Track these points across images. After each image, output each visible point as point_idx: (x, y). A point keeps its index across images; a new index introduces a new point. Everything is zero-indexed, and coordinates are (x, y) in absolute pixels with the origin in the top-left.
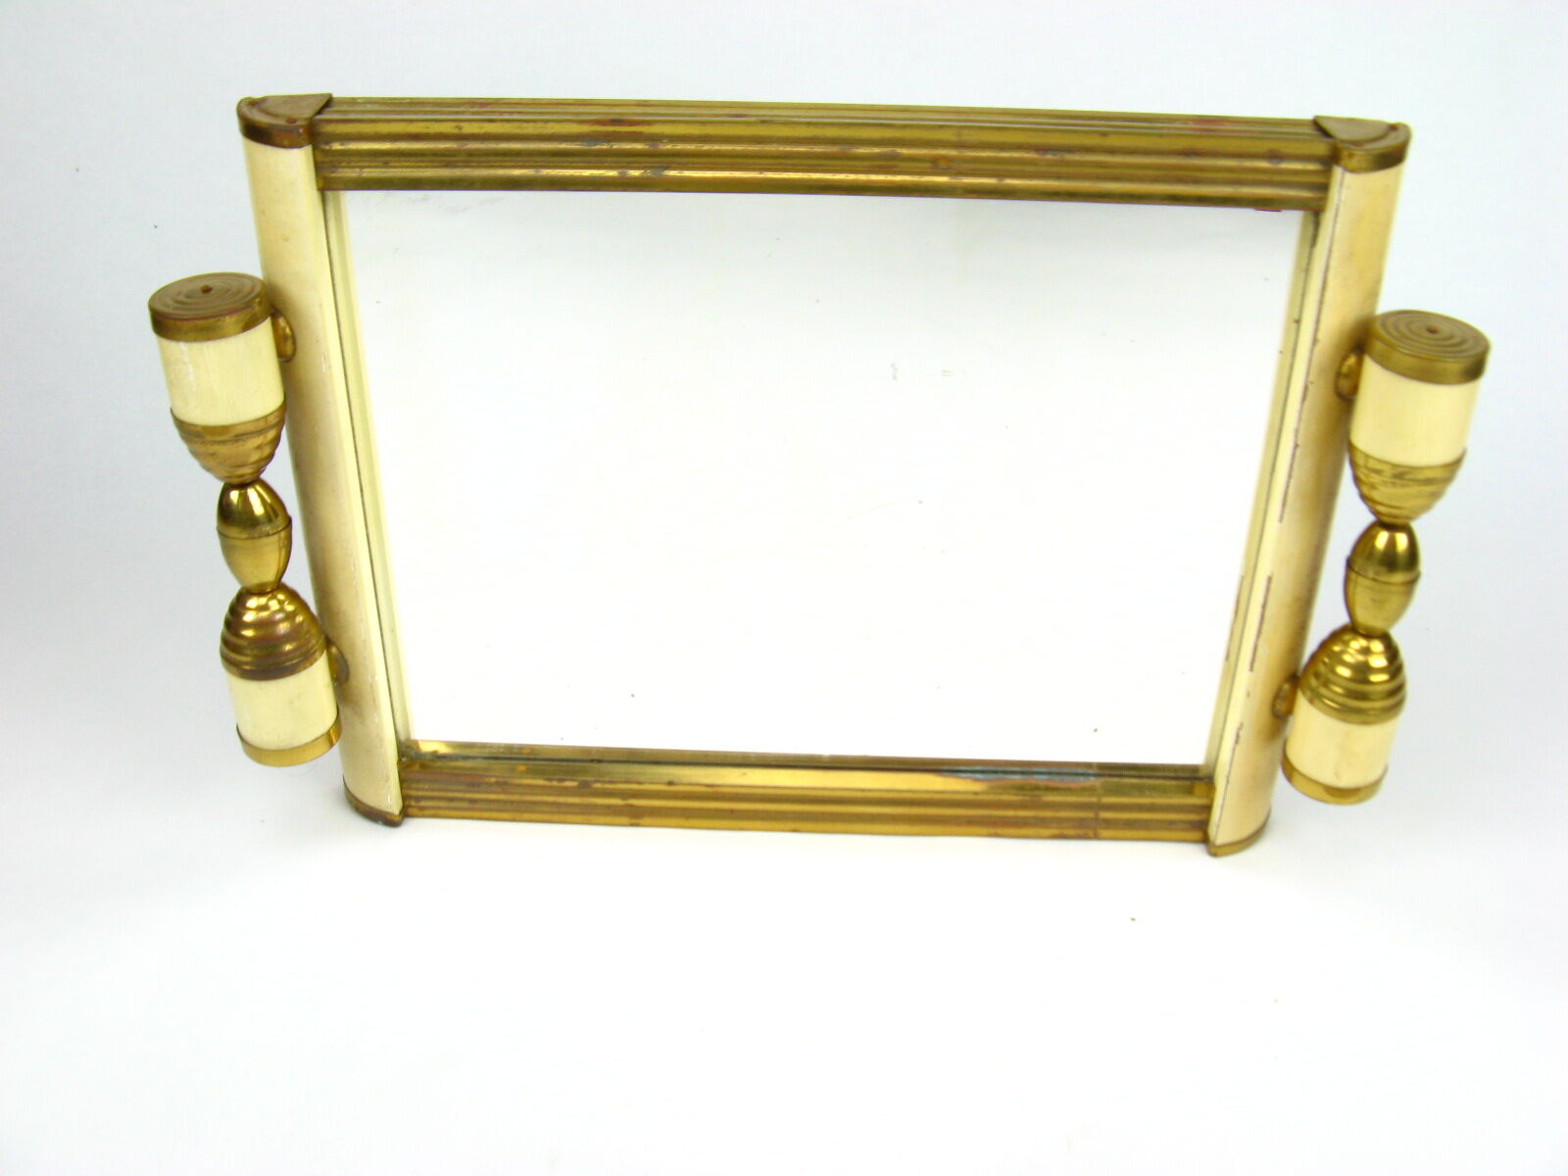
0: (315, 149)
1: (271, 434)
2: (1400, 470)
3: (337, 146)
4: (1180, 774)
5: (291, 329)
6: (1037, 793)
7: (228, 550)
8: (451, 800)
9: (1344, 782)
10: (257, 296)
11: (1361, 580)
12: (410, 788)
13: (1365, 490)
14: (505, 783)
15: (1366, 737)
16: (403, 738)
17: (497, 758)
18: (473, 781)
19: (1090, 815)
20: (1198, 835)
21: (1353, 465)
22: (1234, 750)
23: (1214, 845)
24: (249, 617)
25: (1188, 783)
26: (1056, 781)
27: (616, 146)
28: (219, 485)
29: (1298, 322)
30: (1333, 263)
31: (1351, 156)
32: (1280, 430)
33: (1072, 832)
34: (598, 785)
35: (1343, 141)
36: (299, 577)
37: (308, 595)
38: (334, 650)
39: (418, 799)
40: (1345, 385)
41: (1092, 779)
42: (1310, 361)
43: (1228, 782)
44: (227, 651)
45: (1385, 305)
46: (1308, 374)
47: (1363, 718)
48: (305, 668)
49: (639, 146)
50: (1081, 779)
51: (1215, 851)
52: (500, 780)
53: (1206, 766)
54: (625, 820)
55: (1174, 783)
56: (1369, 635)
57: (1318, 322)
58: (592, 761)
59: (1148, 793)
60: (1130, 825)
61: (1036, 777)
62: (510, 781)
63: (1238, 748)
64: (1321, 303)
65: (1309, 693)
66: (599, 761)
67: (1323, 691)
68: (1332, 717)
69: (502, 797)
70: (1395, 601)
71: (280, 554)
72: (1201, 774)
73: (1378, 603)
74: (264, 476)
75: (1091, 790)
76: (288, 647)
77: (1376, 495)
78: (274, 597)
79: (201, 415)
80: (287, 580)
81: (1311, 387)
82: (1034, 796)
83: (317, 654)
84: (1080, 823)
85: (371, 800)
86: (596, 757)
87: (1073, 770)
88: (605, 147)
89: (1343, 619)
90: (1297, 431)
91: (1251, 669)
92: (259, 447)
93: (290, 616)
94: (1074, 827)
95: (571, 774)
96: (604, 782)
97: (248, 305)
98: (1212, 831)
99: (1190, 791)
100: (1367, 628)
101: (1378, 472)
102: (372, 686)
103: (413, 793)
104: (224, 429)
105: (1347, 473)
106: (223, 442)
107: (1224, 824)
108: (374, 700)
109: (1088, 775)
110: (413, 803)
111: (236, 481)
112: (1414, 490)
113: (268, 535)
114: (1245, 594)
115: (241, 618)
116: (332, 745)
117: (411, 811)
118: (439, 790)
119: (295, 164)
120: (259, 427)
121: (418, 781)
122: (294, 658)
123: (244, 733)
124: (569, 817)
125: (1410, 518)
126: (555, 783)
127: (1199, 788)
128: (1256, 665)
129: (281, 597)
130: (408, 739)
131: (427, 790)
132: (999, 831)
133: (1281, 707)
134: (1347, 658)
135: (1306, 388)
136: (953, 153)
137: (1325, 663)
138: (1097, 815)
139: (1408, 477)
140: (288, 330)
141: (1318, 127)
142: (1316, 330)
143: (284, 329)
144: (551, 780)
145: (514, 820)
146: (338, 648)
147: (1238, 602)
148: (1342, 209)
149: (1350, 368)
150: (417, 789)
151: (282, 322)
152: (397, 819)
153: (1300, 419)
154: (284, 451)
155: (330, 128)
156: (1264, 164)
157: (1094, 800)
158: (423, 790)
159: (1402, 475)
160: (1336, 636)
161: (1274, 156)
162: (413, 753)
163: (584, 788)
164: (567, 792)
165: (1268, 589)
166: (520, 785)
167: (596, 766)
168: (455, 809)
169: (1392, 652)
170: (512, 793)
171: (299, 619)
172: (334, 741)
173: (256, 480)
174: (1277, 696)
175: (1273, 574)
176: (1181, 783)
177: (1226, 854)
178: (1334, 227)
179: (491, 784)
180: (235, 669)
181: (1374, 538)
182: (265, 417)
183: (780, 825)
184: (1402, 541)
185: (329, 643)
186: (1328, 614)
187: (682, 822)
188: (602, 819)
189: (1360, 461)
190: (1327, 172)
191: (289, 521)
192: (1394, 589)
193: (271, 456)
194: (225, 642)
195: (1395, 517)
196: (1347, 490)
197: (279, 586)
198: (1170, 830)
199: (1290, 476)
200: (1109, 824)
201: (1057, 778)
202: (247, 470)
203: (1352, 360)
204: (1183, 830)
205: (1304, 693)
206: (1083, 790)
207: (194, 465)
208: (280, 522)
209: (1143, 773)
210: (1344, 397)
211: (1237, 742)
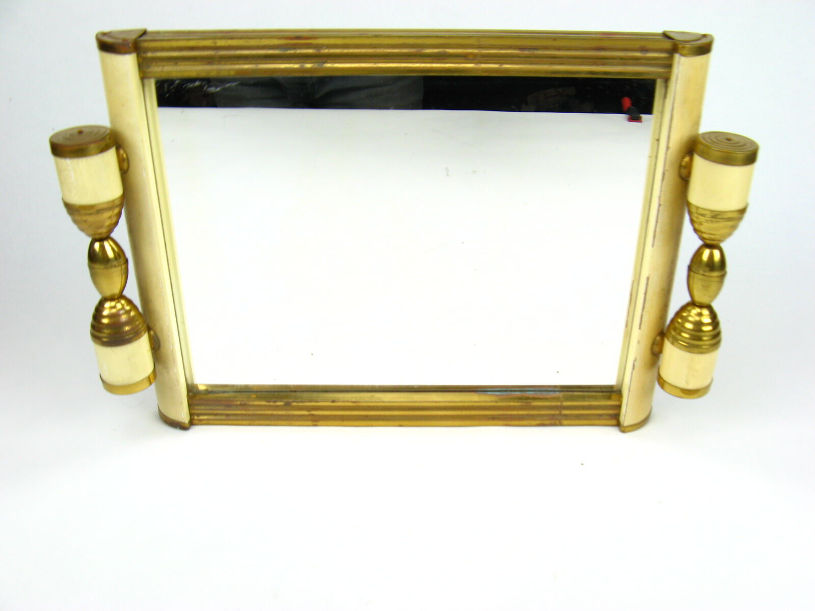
0: (138, 56)
1: (116, 211)
2: (715, 213)
3: (150, 55)
4: (604, 390)
5: (127, 155)
6: (528, 401)
7: (94, 275)
8: (216, 415)
9: (691, 386)
10: (108, 134)
11: (697, 276)
12: (194, 409)
13: (697, 226)
14: (245, 405)
15: (702, 360)
16: (189, 382)
17: (240, 392)
18: (228, 404)
19: (557, 412)
20: (614, 422)
21: (690, 213)
22: (632, 373)
23: (623, 426)
24: (105, 313)
25: (608, 394)
26: (538, 395)
27: (298, 51)
28: (89, 240)
29: (658, 140)
30: (676, 105)
31: (683, 48)
32: (651, 199)
33: (548, 422)
34: (295, 404)
35: (679, 41)
36: (132, 291)
37: (137, 302)
38: (152, 333)
39: (198, 415)
40: (684, 172)
41: (558, 393)
42: (666, 158)
43: (629, 391)
44: (94, 332)
45: (704, 129)
46: (664, 166)
47: (700, 350)
48: (136, 340)
49: (310, 51)
50: (552, 393)
51: (623, 429)
52: (242, 403)
53: (617, 385)
54: (310, 423)
55: (601, 394)
56: (701, 306)
57: (669, 137)
58: (291, 391)
59: (587, 399)
60: (578, 417)
61: (528, 393)
62: (247, 403)
63: (634, 372)
64: (670, 127)
65: (671, 339)
66: (295, 391)
67: (678, 337)
68: (683, 350)
69: (243, 412)
70: (714, 286)
71: (122, 278)
72: (615, 389)
73: (706, 287)
74: (113, 235)
75: (557, 399)
76: (127, 328)
77: (702, 228)
78: (119, 302)
79: (78, 199)
80: (125, 293)
81: (666, 173)
82: (527, 402)
83: (143, 333)
84: (552, 417)
85: (173, 416)
86: (293, 390)
87: (548, 389)
88: (292, 52)
89: (687, 299)
90: (660, 197)
91: (640, 328)
92: (110, 217)
93: (128, 312)
94: (549, 420)
95: (280, 398)
96: (298, 402)
97: (103, 139)
98: (622, 419)
99: (609, 398)
100: (700, 303)
101: (703, 215)
102: (172, 351)
103: (196, 412)
104: (91, 207)
105: (687, 218)
106: (91, 214)
107: (628, 416)
108: (174, 359)
109: (555, 391)
110: (196, 417)
111: (98, 237)
112: (722, 224)
113: (115, 266)
114: (635, 290)
115: (102, 313)
116: (151, 383)
117: (195, 422)
118: (209, 410)
119: (128, 63)
120: (110, 206)
121: (198, 405)
122: (130, 334)
123: (103, 377)
124: (280, 422)
125: (721, 241)
126: (271, 404)
127: (614, 396)
128: (642, 326)
129: (123, 302)
130: (193, 384)
131: (204, 410)
132: (509, 422)
133: (656, 349)
134: (690, 319)
135: (664, 174)
136: (476, 51)
137: (678, 323)
138: (560, 412)
139: (720, 217)
140: (125, 155)
141: (666, 35)
142: (668, 142)
143: (123, 155)
144: (269, 402)
145: (250, 425)
146: (154, 332)
147: (631, 295)
148: (680, 76)
149: (687, 162)
150: (198, 410)
151: (122, 152)
152: (187, 426)
153: (661, 191)
154: (123, 220)
155: (146, 45)
156: (638, 54)
157: (559, 404)
158: (201, 410)
159: (716, 216)
160: (683, 308)
161: (644, 50)
162: (195, 390)
163: (287, 405)
164: (278, 408)
165: (647, 284)
166: (253, 406)
167: (293, 394)
168: (217, 420)
169: (713, 316)
170: (249, 410)
171: (132, 314)
172: (152, 381)
173: (108, 237)
174: (654, 344)
175: (649, 275)
176: (604, 394)
177: (629, 431)
178: (676, 86)
179: (237, 405)
180: (99, 341)
181: (702, 254)
182: (113, 201)
183: (392, 423)
184: (717, 254)
185: (149, 329)
186: (679, 296)
187: (340, 423)
188: (297, 423)
189: (693, 210)
190: (671, 58)
191: (127, 261)
192: (714, 279)
193: (116, 223)
194: (93, 327)
195: (713, 240)
196: (687, 227)
197: (121, 296)
198: (599, 419)
199: (657, 222)
200: (567, 417)
201: (539, 393)
202: (104, 231)
203: (687, 159)
204: (606, 419)
205: (668, 339)
206: (553, 399)
207: (74, 228)
208: (122, 260)
209: (584, 390)
210: (684, 178)
211: (633, 368)
